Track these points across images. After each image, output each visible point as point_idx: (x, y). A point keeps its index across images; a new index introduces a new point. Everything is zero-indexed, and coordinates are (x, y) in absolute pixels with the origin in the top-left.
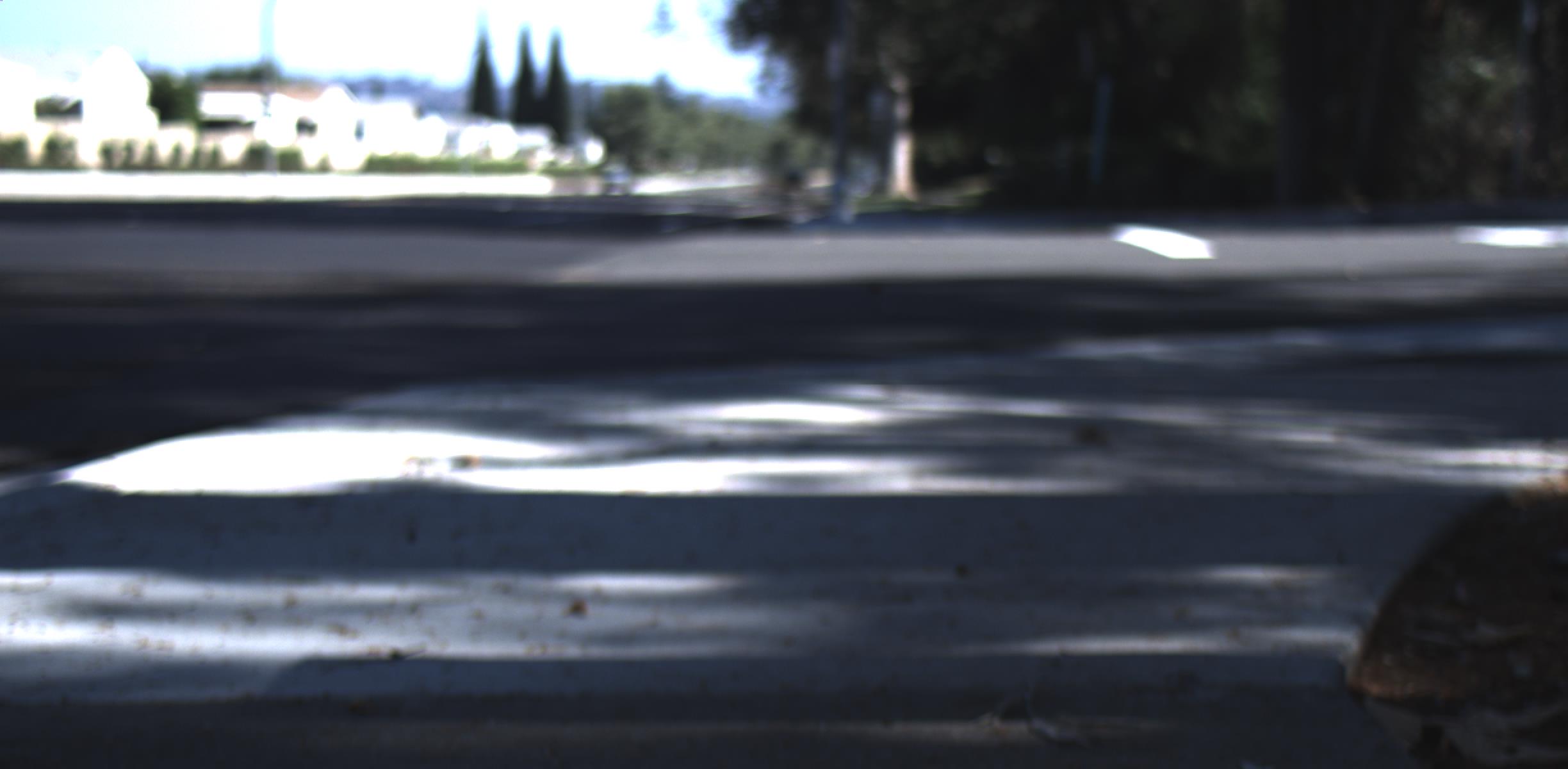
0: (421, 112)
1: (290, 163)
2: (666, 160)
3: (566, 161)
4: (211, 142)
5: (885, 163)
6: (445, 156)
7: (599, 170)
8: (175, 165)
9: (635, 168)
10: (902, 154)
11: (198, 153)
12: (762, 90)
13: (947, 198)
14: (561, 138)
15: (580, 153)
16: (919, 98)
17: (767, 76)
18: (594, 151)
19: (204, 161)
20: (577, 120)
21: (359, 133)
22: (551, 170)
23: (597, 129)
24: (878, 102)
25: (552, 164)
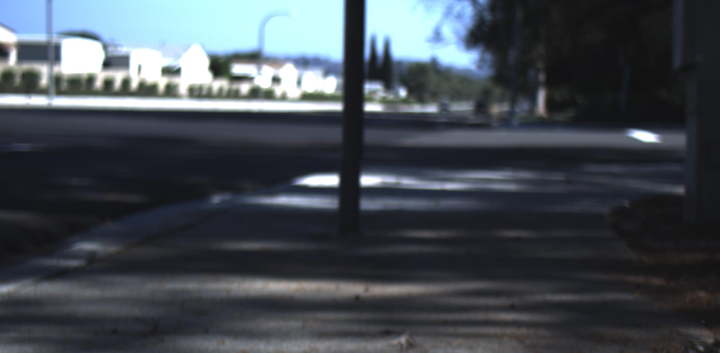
0: (325, 74)
1: (269, 95)
2: (434, 97)
3: (391, 97)
4: (235, 86)
5: (533, 100)
6: (337, 93)
7: (405, 101)
8: (221, 95)
9: (421, 100)
10: (541, 97)
11: (229, 91)
12: (480, 67)
13: (560, 117)
14: (388, 86)
15: (397, 94)
16: (549, 71)
17: (481, 60)
18: (403, 93)
19: (233, 94)
20: (396, 78)
21: (299, 83)
22: (384, 101)
23: (405, 82)
24: (531, 73)
25: (385, 98)
